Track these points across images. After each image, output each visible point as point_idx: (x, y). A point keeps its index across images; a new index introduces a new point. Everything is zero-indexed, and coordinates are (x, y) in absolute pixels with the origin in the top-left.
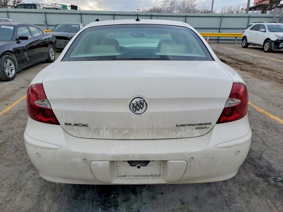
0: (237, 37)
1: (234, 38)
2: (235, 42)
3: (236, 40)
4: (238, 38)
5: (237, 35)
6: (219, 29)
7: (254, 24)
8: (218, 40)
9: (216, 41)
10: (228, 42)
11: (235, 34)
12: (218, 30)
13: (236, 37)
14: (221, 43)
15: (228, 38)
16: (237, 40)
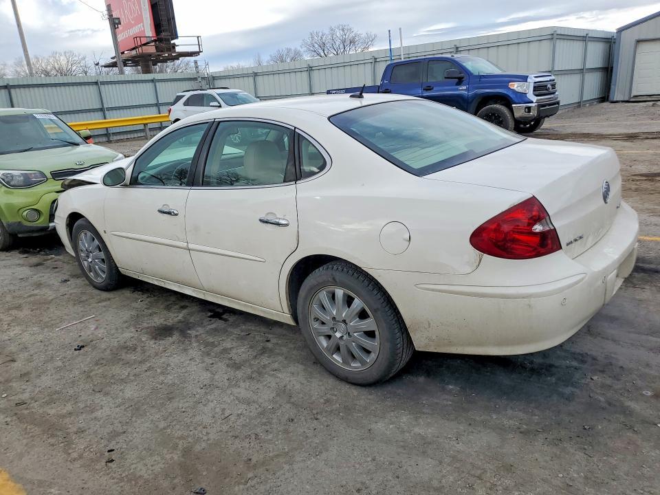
0: (147, 124)
1: (142, 127)
2: (146, 134)
3: (147, 130)
4: (150, 126)
5: (146, 119)
6: (102, 110)
7: (188, 95)
8: (107, 135)
9: (104, 139)
10: (129, 136)
11: (141, 117)
12: (100, 114)
13: (145, 125)
14: (118, 141)
15: (128, 129)
16: (150, 129)
